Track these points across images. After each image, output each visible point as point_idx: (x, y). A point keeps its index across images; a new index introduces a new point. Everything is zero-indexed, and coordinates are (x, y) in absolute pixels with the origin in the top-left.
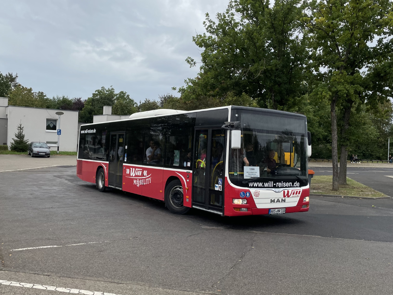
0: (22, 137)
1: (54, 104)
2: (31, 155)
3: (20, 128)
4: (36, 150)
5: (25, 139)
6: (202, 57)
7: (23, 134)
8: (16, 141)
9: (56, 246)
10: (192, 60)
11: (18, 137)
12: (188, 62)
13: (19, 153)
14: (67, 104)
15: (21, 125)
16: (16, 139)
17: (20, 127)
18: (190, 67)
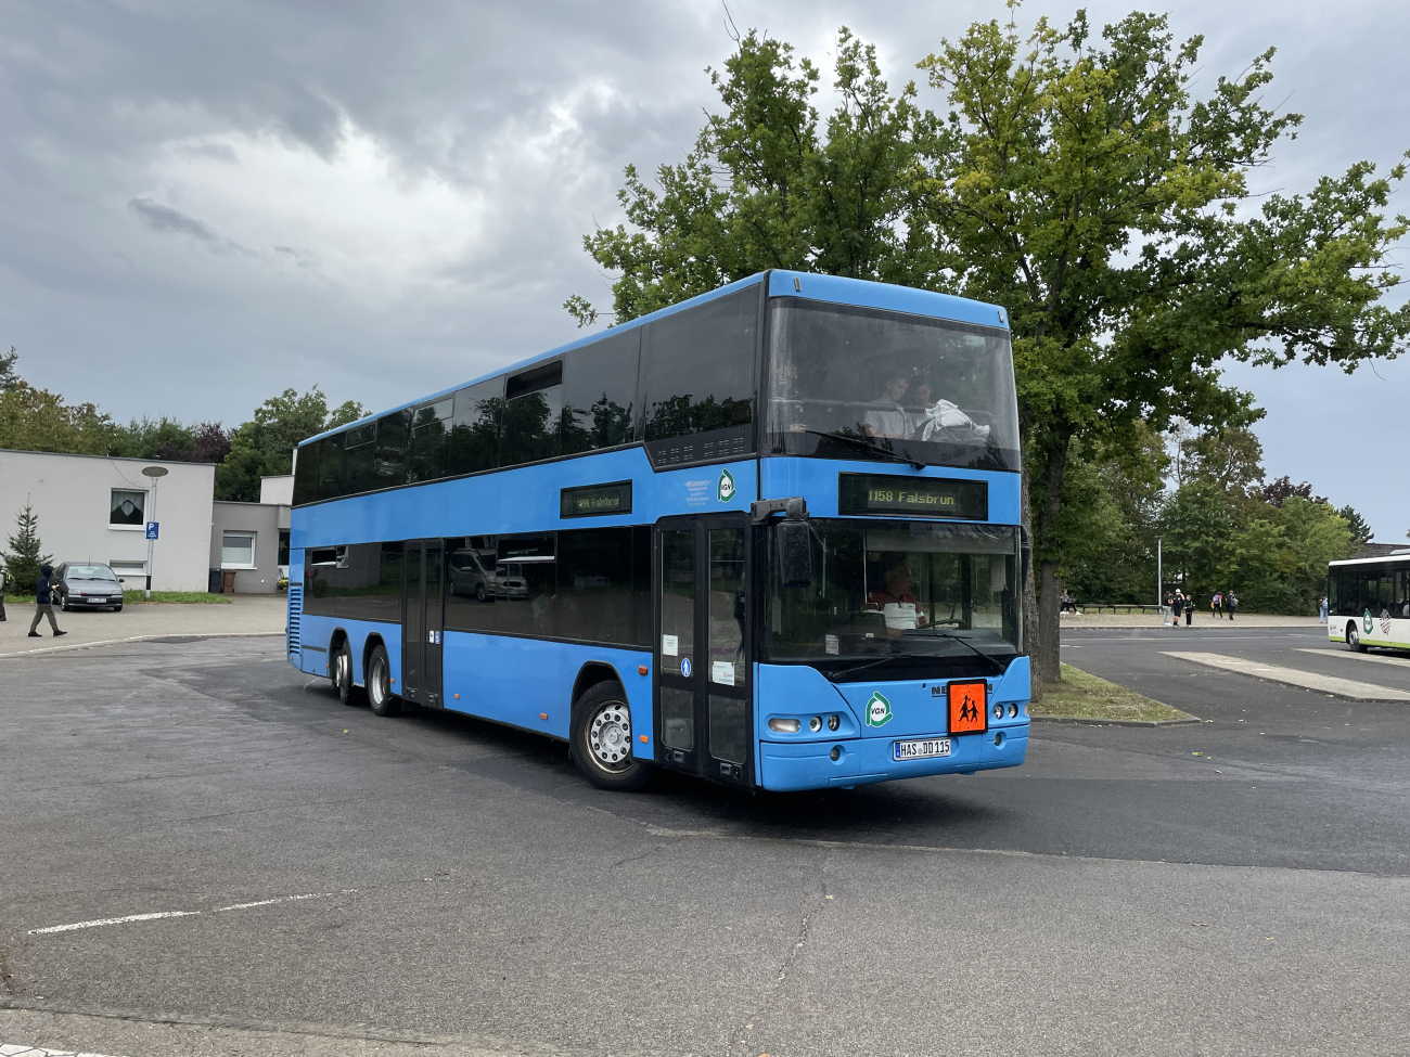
0: (31, 548)
1: (134, 443)
2: (60, 604)
3: (27, 519)
4: (75, 589)
5: (41, 553)
6: (614, 298)
7: (36, 537)
8: (13, 559)
9: (179, 913)
10: (585, 307)
11: (18, 549)
12: (573, 310)
13: (21, 599)
14: (175, 442)
15: (28, 510)
16: (13, 553)
17: (26, 517)
18: (580, 327)
